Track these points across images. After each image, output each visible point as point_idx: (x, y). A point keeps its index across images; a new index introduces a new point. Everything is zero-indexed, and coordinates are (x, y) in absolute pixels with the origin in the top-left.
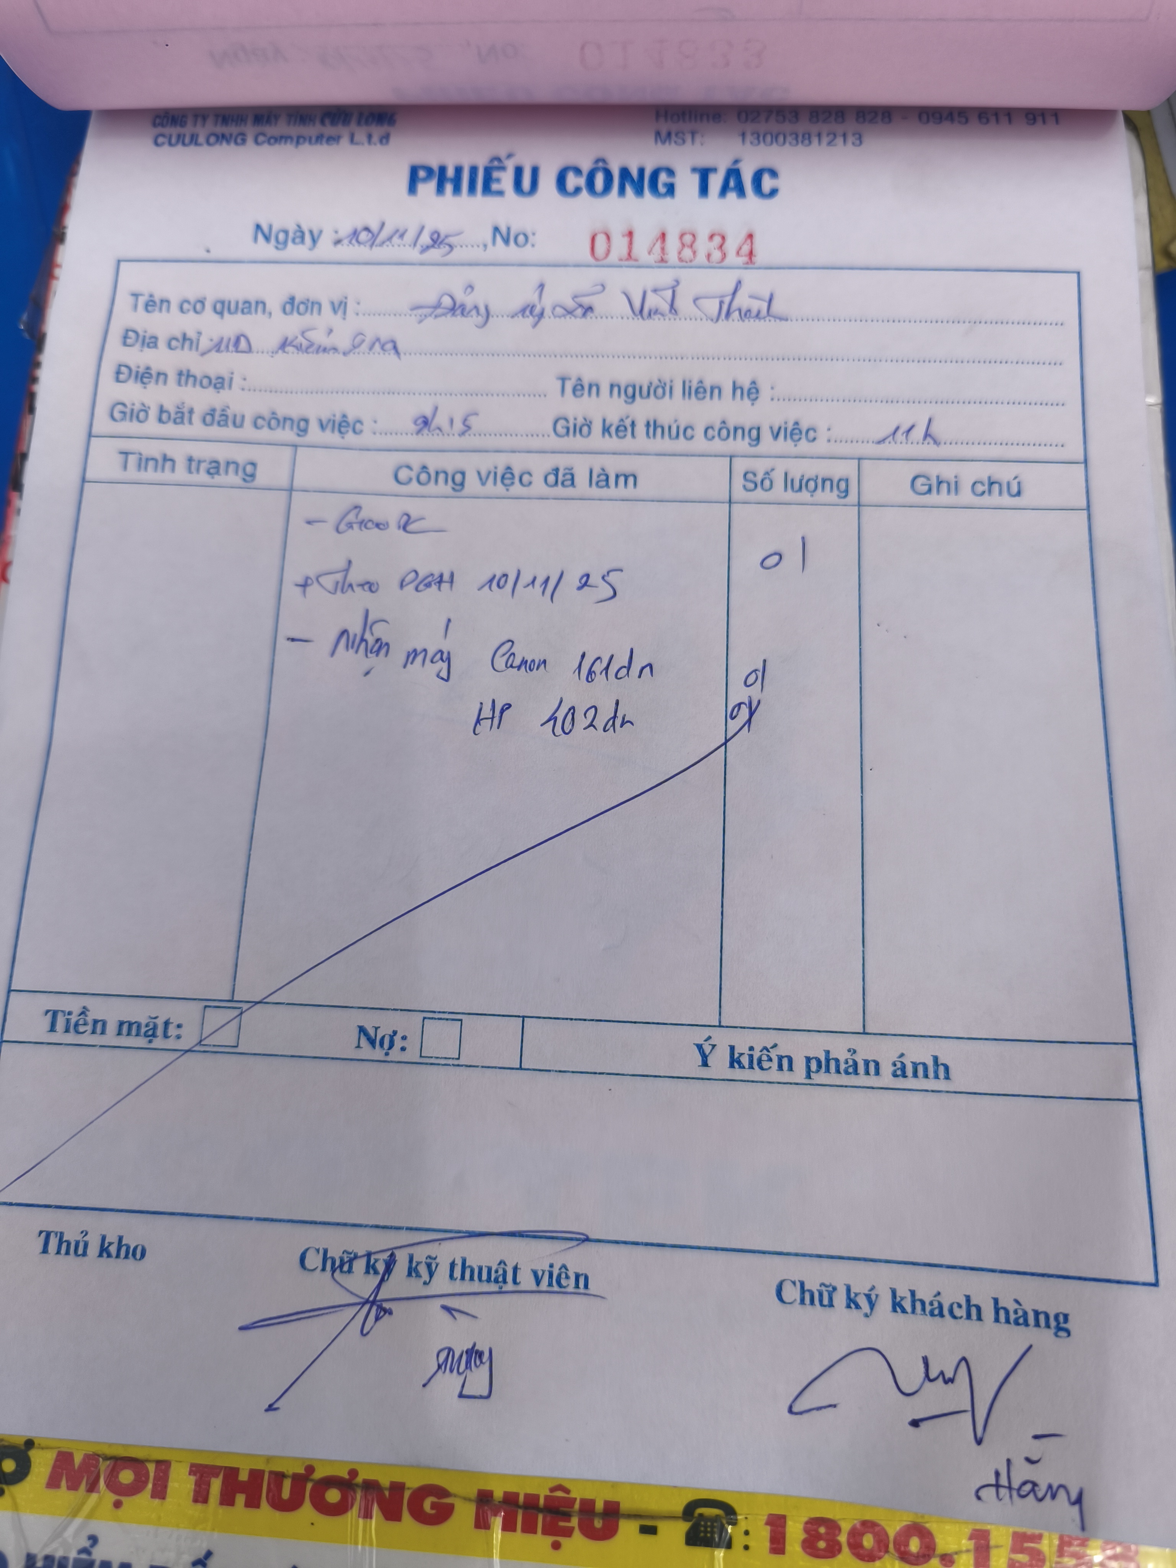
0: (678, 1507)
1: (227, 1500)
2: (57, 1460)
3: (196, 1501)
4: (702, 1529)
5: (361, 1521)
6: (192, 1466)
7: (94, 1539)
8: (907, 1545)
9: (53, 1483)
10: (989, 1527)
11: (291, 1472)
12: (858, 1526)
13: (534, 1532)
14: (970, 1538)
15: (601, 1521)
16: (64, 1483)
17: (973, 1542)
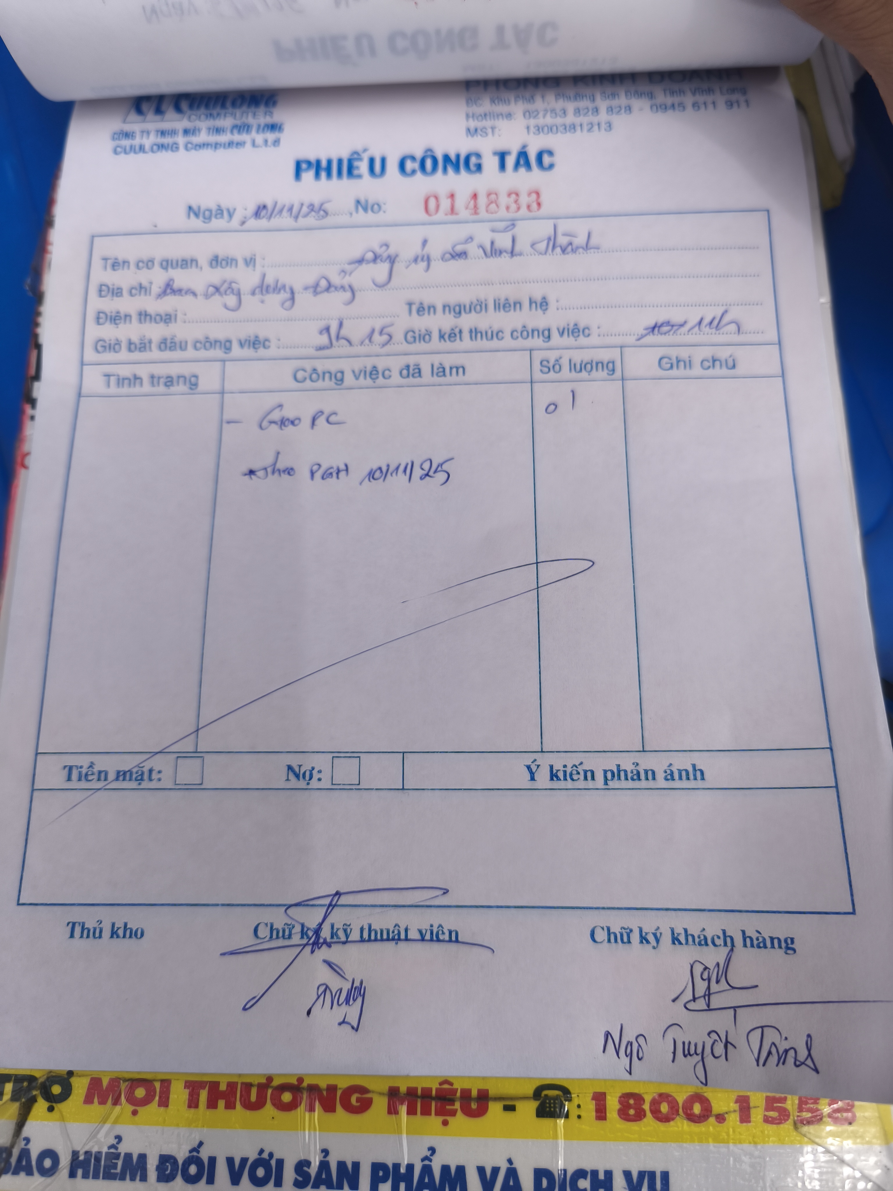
0: (530, 1090)
1: (212, 1104)
2: (90, 1084)
3: (190, 1106)
4: (548, 1105)
5: (307, 1114)
6: (186, 1082)
7: (119, 1138)
8: (692, 1108)
9: (88, 1100)
10: (748, 1094)
11: (256, 1082)
12: (657, 1097)
13: (429, 1114)
14: (736, 1102)
15: (476, 1104)
16: (96, 1100)
17: (738, 1104)
